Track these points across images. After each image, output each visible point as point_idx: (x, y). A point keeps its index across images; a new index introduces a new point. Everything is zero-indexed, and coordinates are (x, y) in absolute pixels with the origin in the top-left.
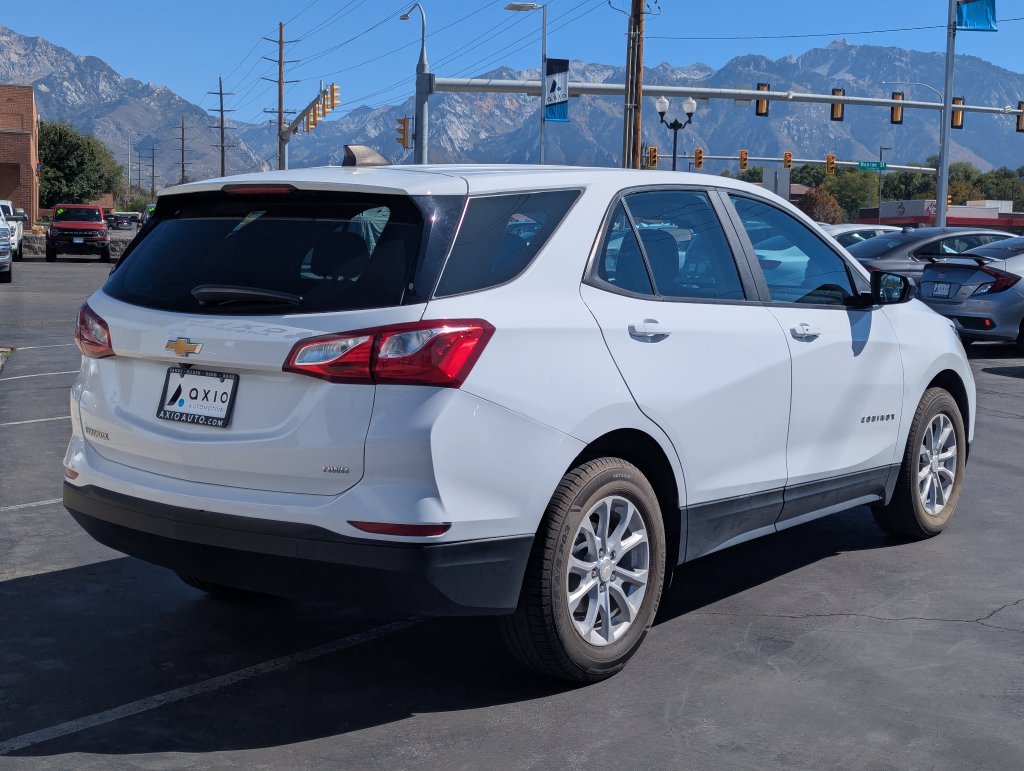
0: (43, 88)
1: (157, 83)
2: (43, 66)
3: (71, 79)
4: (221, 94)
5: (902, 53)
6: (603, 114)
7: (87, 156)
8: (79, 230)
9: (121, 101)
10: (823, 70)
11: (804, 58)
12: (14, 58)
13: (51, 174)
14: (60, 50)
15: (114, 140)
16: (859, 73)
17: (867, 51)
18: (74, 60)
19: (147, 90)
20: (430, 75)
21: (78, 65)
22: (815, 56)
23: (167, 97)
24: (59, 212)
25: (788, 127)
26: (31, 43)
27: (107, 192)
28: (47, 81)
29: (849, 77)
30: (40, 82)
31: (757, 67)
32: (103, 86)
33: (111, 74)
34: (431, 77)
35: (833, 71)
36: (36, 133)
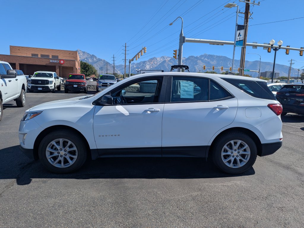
0: (86, 59)
1: (103, 59)
2: (86, 56)
3: (90, 58)
4: (114, 58)
5: (215, 56)
6: (169, 64)
7: (90, 68)
8: (75, 82)
9: (97, 61)
10: (203, 58)
11: (200, 56)
12: (81, 55)
13: (83, 71)
14: (88, 54)
15: (96, 67)
16: (208, 59)
17: (210, 55)
18: (90, 55)
19: (101, 60)
20: (184, 37)
21: (91, 56)
22: (202, 56)
23: (104, 61)
24: (70, 76)
25: (197, 67)
26: (84, 52)
27: (94, 74)
28: (86, 58)
29: (207, 59)
30: (85, 58)
31: (193, 58)
32: (95, 59)
33: (96, 58)
34: (184, 38)
35: (204, 58)
36: (79, 62)
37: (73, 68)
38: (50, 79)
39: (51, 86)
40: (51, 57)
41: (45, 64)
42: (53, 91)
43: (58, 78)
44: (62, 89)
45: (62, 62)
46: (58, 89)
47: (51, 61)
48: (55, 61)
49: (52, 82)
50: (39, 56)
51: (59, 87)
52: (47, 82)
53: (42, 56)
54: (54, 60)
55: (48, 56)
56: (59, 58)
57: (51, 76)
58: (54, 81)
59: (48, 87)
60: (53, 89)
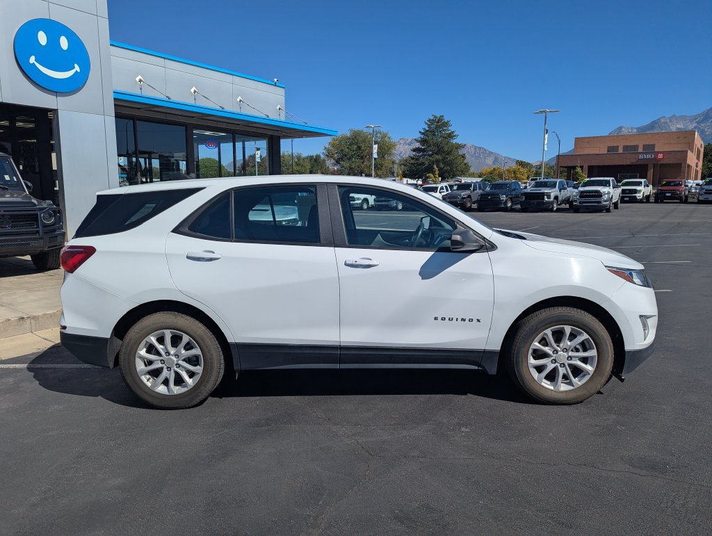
36: (699, 151)
37: (681, 164)
38: (638, 188)
39: (639, 196)
40: (640, 150)
41: (629, 163)
42: (641, 201)
43: (648, 186)
44: (652, 199)
45: (660, 156)
46: (647, 199)
47: (641, 157)
48: (649, 156)
49: (640, 191)
50: (621, 151)
51: (648, 197)
52: (636, 191)
53: (626, 148)
54: (646, 153)
55: (636, 147)
56: (656, 150)
57: (639, 184)
58: (644, 190)
59: (635, 197)
60: (641, 199)
